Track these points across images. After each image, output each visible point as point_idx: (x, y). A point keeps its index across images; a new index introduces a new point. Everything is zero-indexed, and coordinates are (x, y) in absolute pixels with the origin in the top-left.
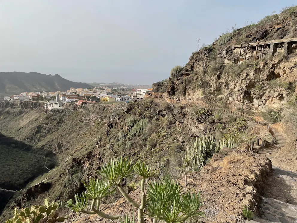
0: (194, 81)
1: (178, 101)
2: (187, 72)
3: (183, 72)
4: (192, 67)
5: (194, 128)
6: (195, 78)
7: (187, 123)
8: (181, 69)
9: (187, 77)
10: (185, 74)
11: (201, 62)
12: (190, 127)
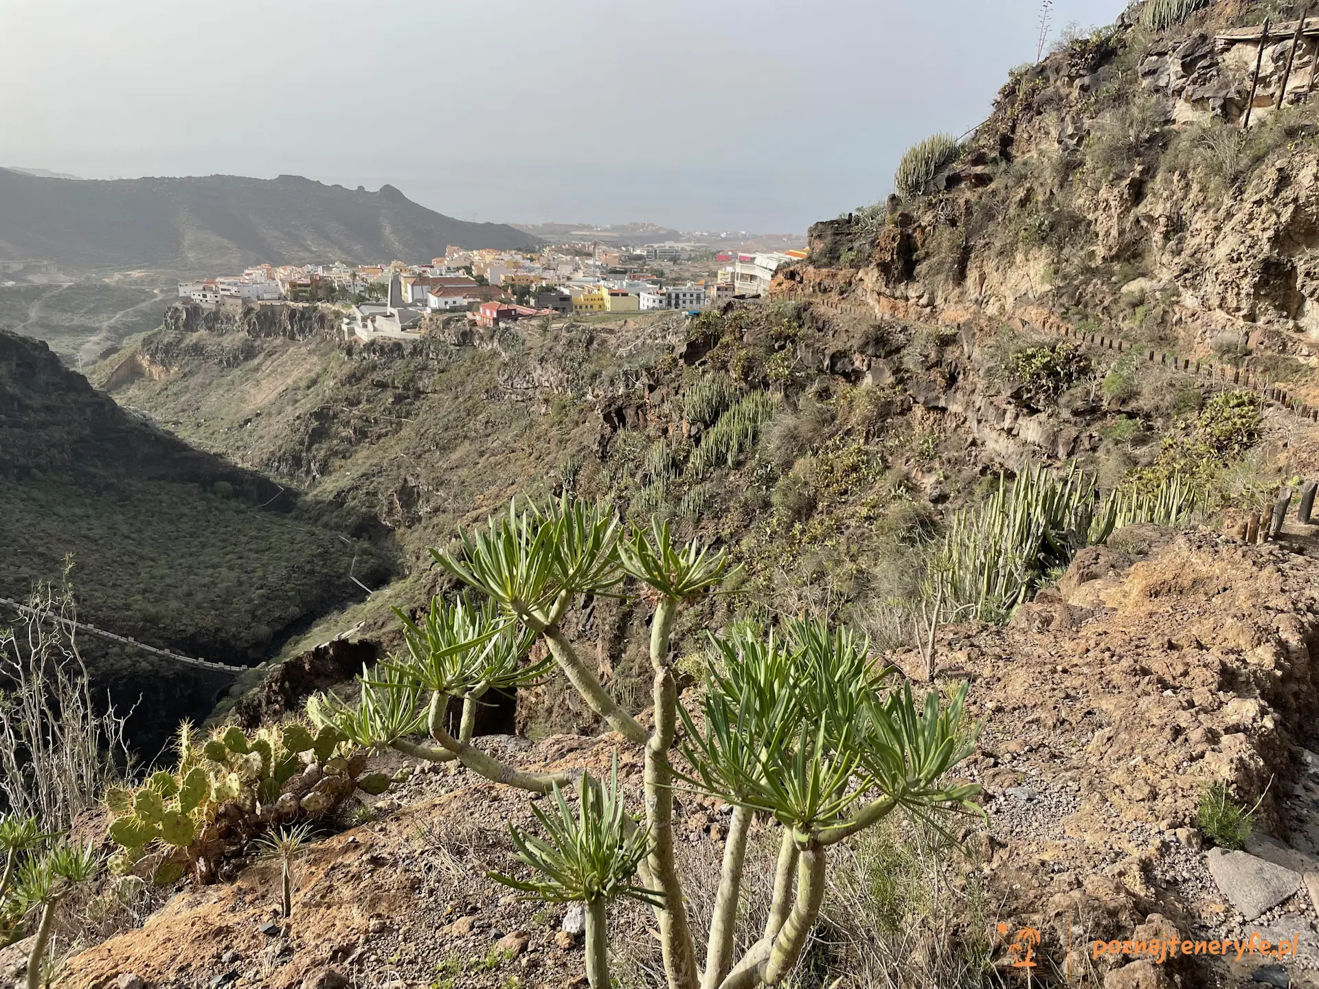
0: (1012, 211)
1: (928, 309)
2: (979, 169)
3: (957, 167)
4: (1006, 142)
5: (994, 435)
6: (1018, 198)
7: (966, 410)
8: (951, 155)
9: (980, 190)
10: (968, 177)
11: (1049, 119)
12: (979, 431)
